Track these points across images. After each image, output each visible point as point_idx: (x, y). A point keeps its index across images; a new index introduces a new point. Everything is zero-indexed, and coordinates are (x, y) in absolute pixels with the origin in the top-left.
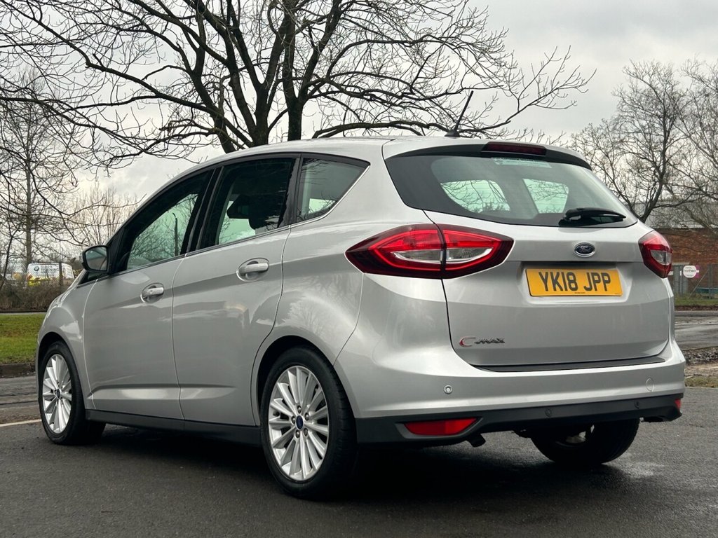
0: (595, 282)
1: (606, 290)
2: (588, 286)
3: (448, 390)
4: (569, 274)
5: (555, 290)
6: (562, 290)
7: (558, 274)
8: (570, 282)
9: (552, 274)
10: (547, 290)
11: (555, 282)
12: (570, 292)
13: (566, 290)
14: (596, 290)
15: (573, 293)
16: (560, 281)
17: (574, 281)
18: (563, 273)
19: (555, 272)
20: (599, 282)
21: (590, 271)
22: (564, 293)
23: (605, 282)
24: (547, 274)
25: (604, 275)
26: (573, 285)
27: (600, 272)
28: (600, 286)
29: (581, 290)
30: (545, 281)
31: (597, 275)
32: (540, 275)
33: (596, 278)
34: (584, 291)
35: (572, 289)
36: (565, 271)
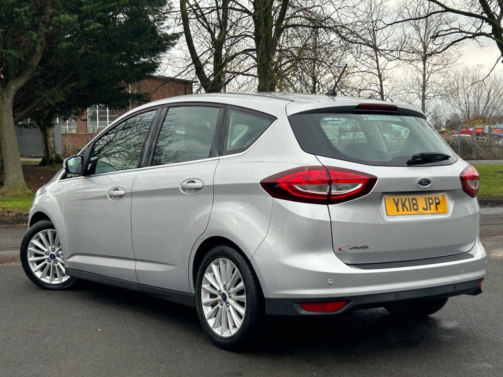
0: (430, 204)
1: (437, 209)
2: (425, 207)
3: (331, 282)
4: (413, 199)
5: (403, 211)
6: (408, 210)
7: (406, 199)
8: (414, 205)
9: (401, 199)
10: (398, 211)
11: (403, 205)
12: (413, 212)
13: (411, 210)
14: (430, 210)
15: (415, 212)
16: (407, 204)
17: (416, 204)
18: (409, 199)
19: (403, 197)
20: (432, 204)
21: (427, 196)
22: (410, 212)
23: (436, 204)
24: (398, 200)
25: (436, 198)
26: (415, 207)
27: (433, 196)
28: (433, 206)
29: (421, 210)
30: (397, 205)
31: (431, 199)
32: (394, 200)
33: (431, 201)
34: (423, 210)
35: (415, 210)
36: (411, 197)
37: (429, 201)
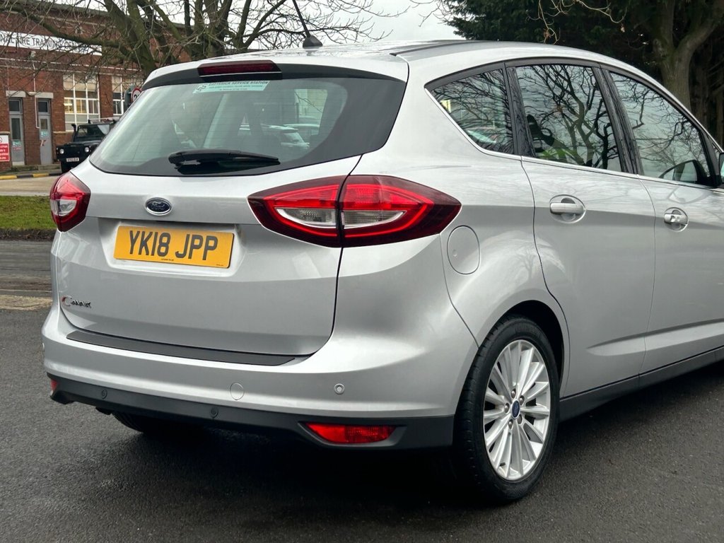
0: (193, 247)
2: (181, 252)
4: (164, 235)
5: (140, 253)
6: (147, 254)
7: (151, 233)
8: (162, 244)
9: (144, 233)
10: (131, 253)
11: (144, 244)
12: (156, 257)
13: (153, 254)
14: (190, 257)
15: (160, 258)
16: (150, 244)
17: (166, 245)
18: (156, 234)
19: (147, 230)
20: (198, 247)
21: (192, 232)
22: (149, 257)
23: (208, 248)
24: (138, 233)
25: (209, 238)
26: (163, 250)
27: (205, 234)
28: (198, 253)
29: (171, 254)
30: (133, 242)
31: (200, 238)
32: (131, 232)
33: (197, 242)
34: (174, 257)
35: (160, 254)
36: (161, 231)
37: (193, 242)
